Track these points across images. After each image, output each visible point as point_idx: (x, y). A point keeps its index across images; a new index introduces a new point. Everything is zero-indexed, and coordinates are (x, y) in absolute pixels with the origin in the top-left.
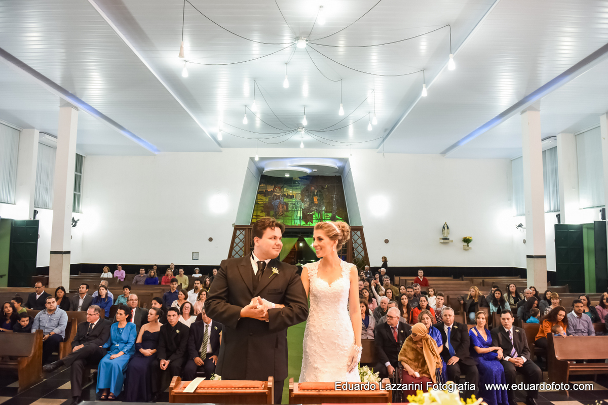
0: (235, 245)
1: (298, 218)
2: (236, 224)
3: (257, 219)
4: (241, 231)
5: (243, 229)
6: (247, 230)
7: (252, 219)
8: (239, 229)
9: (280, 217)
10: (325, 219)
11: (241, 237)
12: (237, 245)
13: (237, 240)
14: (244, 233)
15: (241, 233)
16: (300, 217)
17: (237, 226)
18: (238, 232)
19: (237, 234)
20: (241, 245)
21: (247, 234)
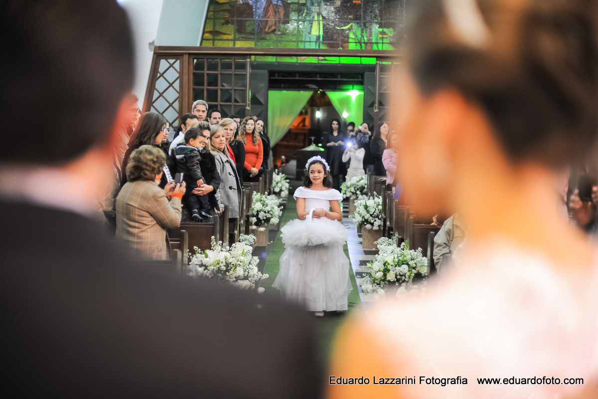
0: (156, 95)
1: (314, 39)
2: (157, 44)
3: (214, 40)
4: (171, 61)
5: (177, 56)
6: (186, 57)
7: (203, 39)
8: (167, 56)
9: (268, 37)
10: (377, 43)
11: (172, 75)
12: (161, 95)
13: (161, 84)
14: (177, 65)
15: (171, 65)
16: (318, 37)
17: (160, 48)
18: (164, 64)
19: (161, 69)
20: (172, 95)
21: (185, 70)
